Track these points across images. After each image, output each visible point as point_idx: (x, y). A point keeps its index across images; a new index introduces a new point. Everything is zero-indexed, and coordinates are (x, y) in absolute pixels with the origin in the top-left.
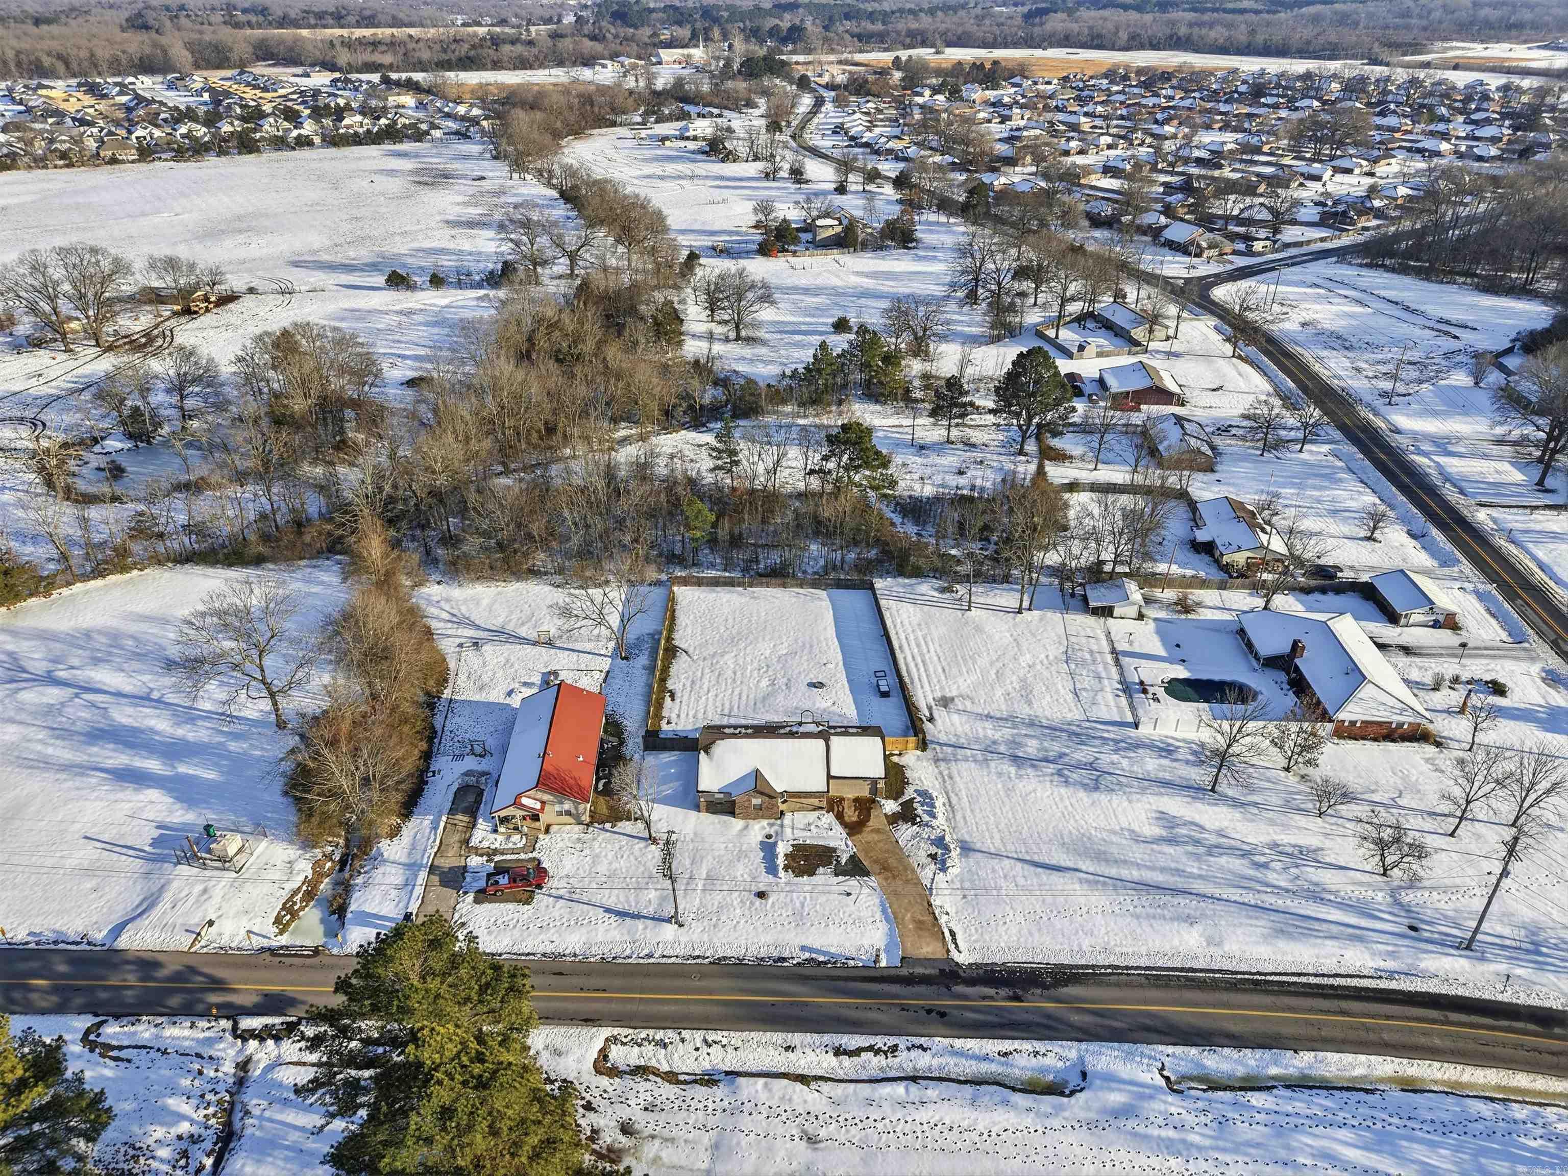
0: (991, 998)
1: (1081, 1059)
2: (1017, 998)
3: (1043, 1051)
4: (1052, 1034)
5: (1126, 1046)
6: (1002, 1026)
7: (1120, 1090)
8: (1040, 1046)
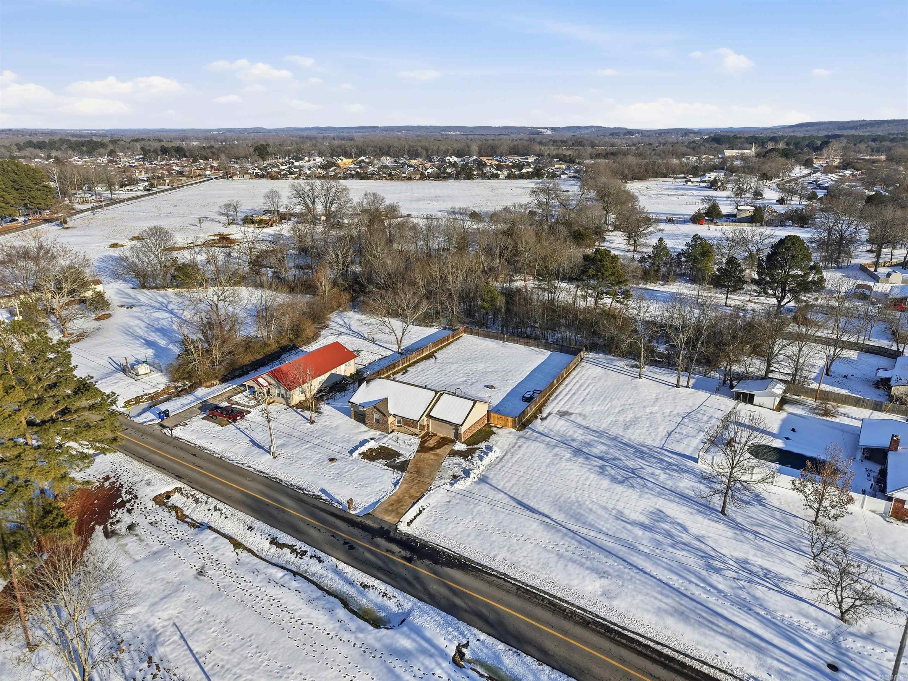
0: (393, 553)
1: (410, 611)
2: (409, 560)
3: (390, 595)
4: (409, 589)
5: (450, 618)
6: (380, 569)
7: (414, 640)
8: (391, 591)
